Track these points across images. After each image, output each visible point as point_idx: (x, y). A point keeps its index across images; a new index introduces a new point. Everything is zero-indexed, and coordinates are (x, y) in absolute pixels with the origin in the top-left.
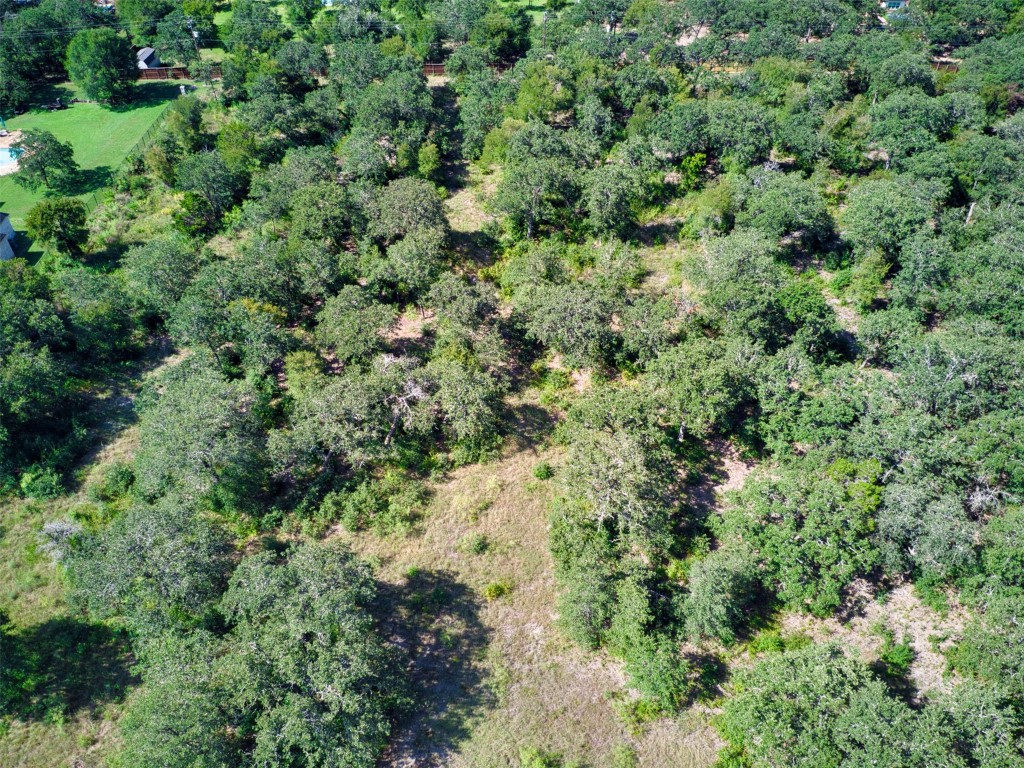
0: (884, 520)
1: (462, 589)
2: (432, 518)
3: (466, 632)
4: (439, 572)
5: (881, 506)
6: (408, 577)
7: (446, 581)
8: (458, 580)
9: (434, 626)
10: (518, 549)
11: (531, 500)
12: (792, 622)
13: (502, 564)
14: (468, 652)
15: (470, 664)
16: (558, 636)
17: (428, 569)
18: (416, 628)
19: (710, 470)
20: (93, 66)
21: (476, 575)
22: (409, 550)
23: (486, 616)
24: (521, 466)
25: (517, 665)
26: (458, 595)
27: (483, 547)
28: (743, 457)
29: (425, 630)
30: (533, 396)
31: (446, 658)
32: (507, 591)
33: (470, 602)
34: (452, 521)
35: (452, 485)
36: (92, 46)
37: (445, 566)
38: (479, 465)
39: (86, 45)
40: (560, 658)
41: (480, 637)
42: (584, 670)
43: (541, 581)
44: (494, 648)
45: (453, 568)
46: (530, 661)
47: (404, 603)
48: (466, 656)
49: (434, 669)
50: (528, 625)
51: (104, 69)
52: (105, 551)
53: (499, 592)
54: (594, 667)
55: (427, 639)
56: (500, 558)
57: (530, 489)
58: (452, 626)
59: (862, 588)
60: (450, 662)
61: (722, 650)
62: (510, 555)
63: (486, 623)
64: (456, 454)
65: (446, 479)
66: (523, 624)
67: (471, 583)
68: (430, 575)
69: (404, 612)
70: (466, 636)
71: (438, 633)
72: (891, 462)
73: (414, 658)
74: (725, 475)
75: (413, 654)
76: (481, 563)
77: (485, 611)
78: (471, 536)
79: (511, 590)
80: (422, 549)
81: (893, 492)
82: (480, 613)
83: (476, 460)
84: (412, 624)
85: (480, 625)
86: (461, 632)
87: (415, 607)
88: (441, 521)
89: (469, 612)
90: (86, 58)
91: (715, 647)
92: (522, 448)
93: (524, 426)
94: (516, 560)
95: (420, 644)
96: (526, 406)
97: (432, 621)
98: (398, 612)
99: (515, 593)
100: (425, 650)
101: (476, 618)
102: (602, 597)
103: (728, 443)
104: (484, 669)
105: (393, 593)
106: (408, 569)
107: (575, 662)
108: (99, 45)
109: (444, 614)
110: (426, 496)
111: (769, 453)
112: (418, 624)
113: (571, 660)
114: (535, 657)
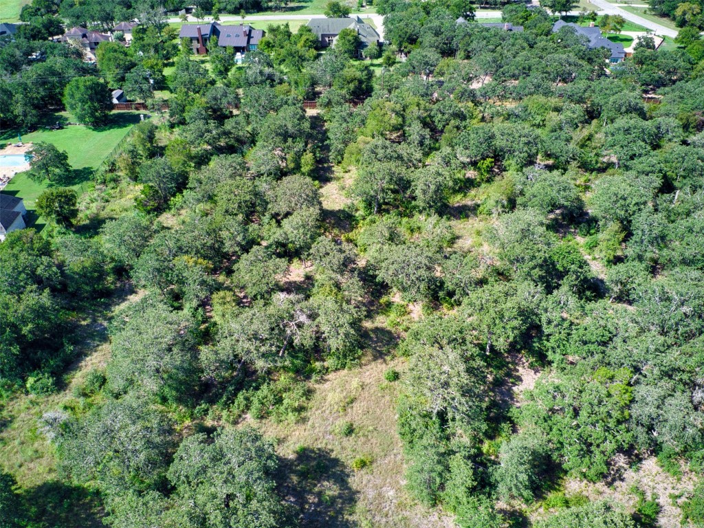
0: (636, 411)
1: (336, 462)
2: (314, 409)
3: (340, 494)
4: (319, 449)
5: (632, 401)
6: (297, 452)
7: (324, 456)
8: (333, 455)
9: (316, 489)
10: (375, 433)
11: (383, 397)
12: (573, 485)
13: (364, 443)
14: (341, 509)
15: (343, 518)
16: (406, 497)
17: (311, 447)
18: (304, 491)
19: (509, 375)
20: (83, 101)
21: (346, 452)
22: (297, 433)
23: (354, 482)
24: (374, 371)
25: (377, 518)
26: (334, 467)
27: (350, 431)
28: (531, 366)
29: (310, 492)
30: (382, 321)
31: (326, 513)
32: (368, 464)
33: (342, 471)
34: (327, 412)
35: (327, 385)
36: (82, 88)
37: (323, 445)
38: (346, 371)
39: (78, 88)
40: (408, 513)
41: (350, 498)
42: (425, 522)
43: (392, 456)
44: (360, 506)
45: (330, 447)
46: (387, 515)
47: (295, 472)
48: (340, 512)
49: (318, 521)
50: (384, 489)
51: (89, 103)
52: (86, 433)
53: (363, 464)
54: (433, 519)
55: (312, 499)
56: (363, 439)
57: (382, 389)
58: (330, 489)
59: (621, 460)
60: (329, 516)
61: (524, 507)
62: (370, 437)
63: (354, 487)
64: (330, 362)
65: (322, 381)
66: (381, 488)
67: (342, 458)
68: (313, 451)
69: (295, 479)
70: (340, 496)
71: (320, 494)
72: (637, 370)
73: (304, 513)
74: (519, 379)
75: (302, 510)
76: (349, 442)
77: (353, 478)
78: (342, 423)
79: (371, 463)
80: (307, 433)
81: (641, 391)
82: (349, 480)
83: (343, 366)
84: (301, 487)
85: (349, 489)
86: (336, 493)
87: (303, 475)
88: (320, 411)
89: (341, 479)
90: (78, 96)
91: (519, 505)
92: (375, 358)
93: (376, 342)
94: (374, 441)
95: (307, 502)
96: (377, 328)
97: (315, 485)
98: (291, 479)
99: (374, 465)
100: (310, 507)
101: (347, 483)
102: (439, 468)
103: (520, 356)
104: (354, 521)
105: (287, 464)
106: (298, 447)
107: (419, 516)
108: (87, 88)
109: (324, 480)
110: (309, 393)
111: (550, 363)
112: (305, 487)
113: (416, 514)
114: (390, 512)
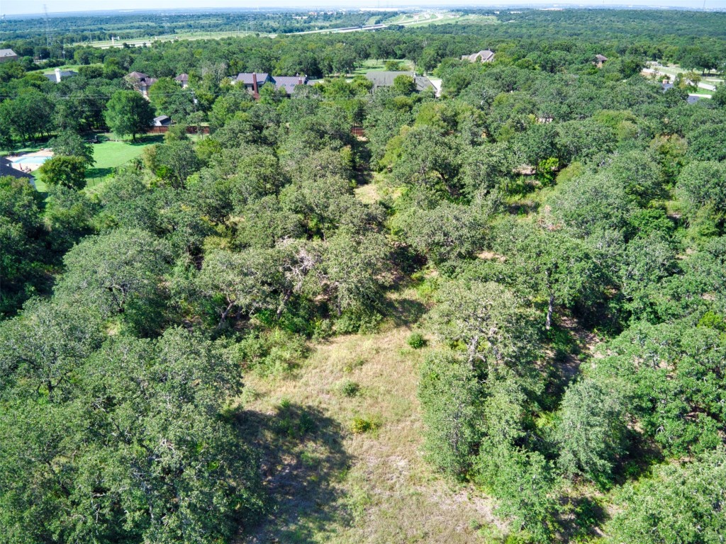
1: (329, 422)
2: (310, 368)
3: (329, 457)
4: (309, 407)
6: (279, 408)
7: (314, 415)
8: (327, 415)
9: (297, 449)
10: (388, 397)
11: (402, 362)
13: (371, 406)
14: (328, 474)
15: (328, 485)
16: (425, 470)
17: (299, 403)
18: (279, 448)
19: (576, 352)
20: (123, 112)
21: (345, 413)
22: (284, 389)
23: (349, 446)
24: (395, 338)
25: (378, 491)
26: (326, 427)
27: (352, 391)
29: (288, 452)
30: (410, 294)
31: (304, 478)
32: (373, 426)
33: (336, 433)
34: (327, 372)
35: (332, 347)
36: (124, 100)
37: (316, 404)
38: (359, 335)
39: (120, 100)
40: (424, 489)
41: (344, 463)
42: (448, 502)
43: (409, 423)
44: (355, 473)
45: (323, 406)
46: (392, 488)
47: (269, 428)
48: (326, 478)
49: (291, 485)
50: (392, 458)
51: (129, 115)
53: (365, 427)
54: (460, 500)
55: (287, 460)
56: (369, 401)
57: (402, 353)
58: (314, 450)
60: (308, 481)
61: (598, 496)
62: (380, 400)
63: (350, 451)
64: (340, 325)
65: (327, 342)
66: (388, 456)
67: (339, 418)
68: (300, 408)
69: (269, 436)
70: (328, 460)
71: (298, 456)
73: (272, 474)
75: (271, 471)
76: (351, 404)
77: (350, 442)
78: (345, 381)
79: (378, 426)
80: (297, 389)
82: (344, 443)
83: (355, 330)
84: (276, 446)
85: (343, 453)
86: (323, 457)
87: (281, 432)
88: (318, 370)
89: (334, 442)
90: (118, 107)
91: (590, 492)
92: (398, 326)
93: (402, 312)
94: (385, 404)
95: (280, 462)
96: (405, 300)
97: (296, 445)
98: (264, 435)
99: (382, 430)
100: (284, 469)
101: (341, 446)
103: (592, 335)
104: (342, 491)
105: (263, 420)
106: (280, 403)
107: (439, 494)
108: (129, 100)
109: (309, 440)
110: (306, 352)
112: (281, 446)
113: (436, 491)
114: (398, 486)
